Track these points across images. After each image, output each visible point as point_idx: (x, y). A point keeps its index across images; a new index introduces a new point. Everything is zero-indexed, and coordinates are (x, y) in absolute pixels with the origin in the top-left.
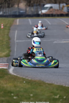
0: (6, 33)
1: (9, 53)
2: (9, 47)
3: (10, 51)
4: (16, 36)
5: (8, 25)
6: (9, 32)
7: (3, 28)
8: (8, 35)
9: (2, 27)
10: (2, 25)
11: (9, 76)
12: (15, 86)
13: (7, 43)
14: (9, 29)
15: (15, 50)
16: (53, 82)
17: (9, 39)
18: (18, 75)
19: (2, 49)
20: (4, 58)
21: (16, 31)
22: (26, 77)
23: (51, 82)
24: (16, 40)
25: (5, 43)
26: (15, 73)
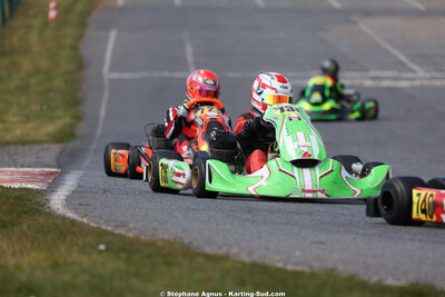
0: (68, 41)
1: (72, 126)
2: (74, 101)
3: (78, 118)
4: (108, 55)
5: (79, 7)
6: (80, 37)
7: (57, 18)
8: (74, 48)
9: (52, 14)
10: (52, 5)
11: (42, 220)
12: (56, 265)
13: (66, 82)
14: (83, 25)
15: (103, 113)
16: (234, 251)
17: (80, 65)
18: (86, 216)
19: (45, 107)
20: (46, 146)
21: (113, 34)
22: (117, 227)
23: (223, 251)
24: (111, 70)
25: (58, 83)
26: (74, 209)
